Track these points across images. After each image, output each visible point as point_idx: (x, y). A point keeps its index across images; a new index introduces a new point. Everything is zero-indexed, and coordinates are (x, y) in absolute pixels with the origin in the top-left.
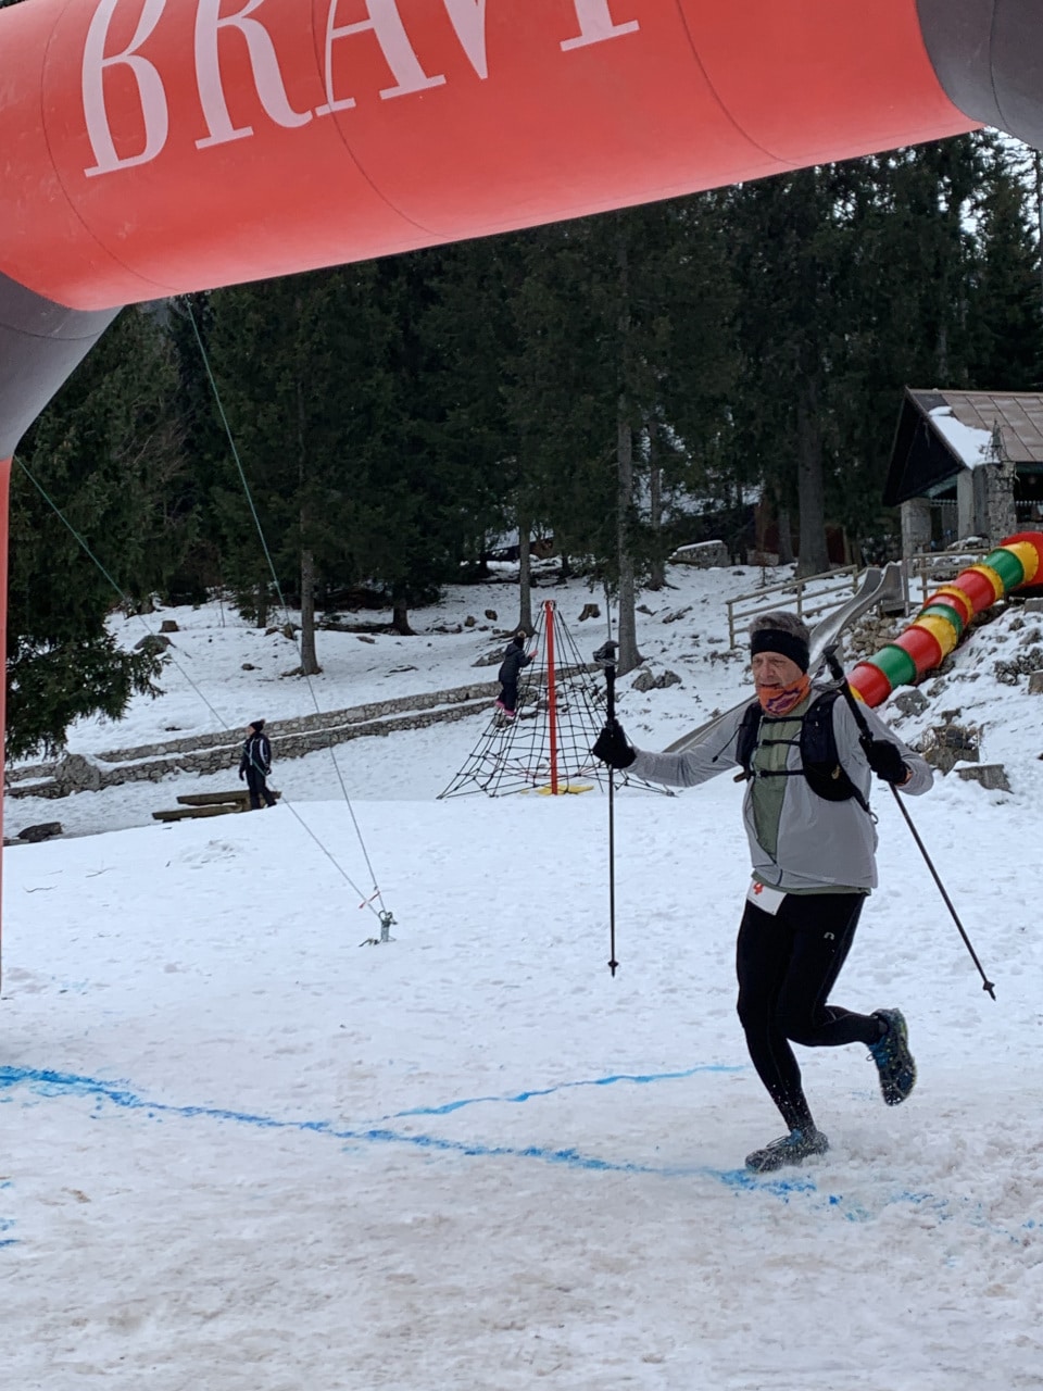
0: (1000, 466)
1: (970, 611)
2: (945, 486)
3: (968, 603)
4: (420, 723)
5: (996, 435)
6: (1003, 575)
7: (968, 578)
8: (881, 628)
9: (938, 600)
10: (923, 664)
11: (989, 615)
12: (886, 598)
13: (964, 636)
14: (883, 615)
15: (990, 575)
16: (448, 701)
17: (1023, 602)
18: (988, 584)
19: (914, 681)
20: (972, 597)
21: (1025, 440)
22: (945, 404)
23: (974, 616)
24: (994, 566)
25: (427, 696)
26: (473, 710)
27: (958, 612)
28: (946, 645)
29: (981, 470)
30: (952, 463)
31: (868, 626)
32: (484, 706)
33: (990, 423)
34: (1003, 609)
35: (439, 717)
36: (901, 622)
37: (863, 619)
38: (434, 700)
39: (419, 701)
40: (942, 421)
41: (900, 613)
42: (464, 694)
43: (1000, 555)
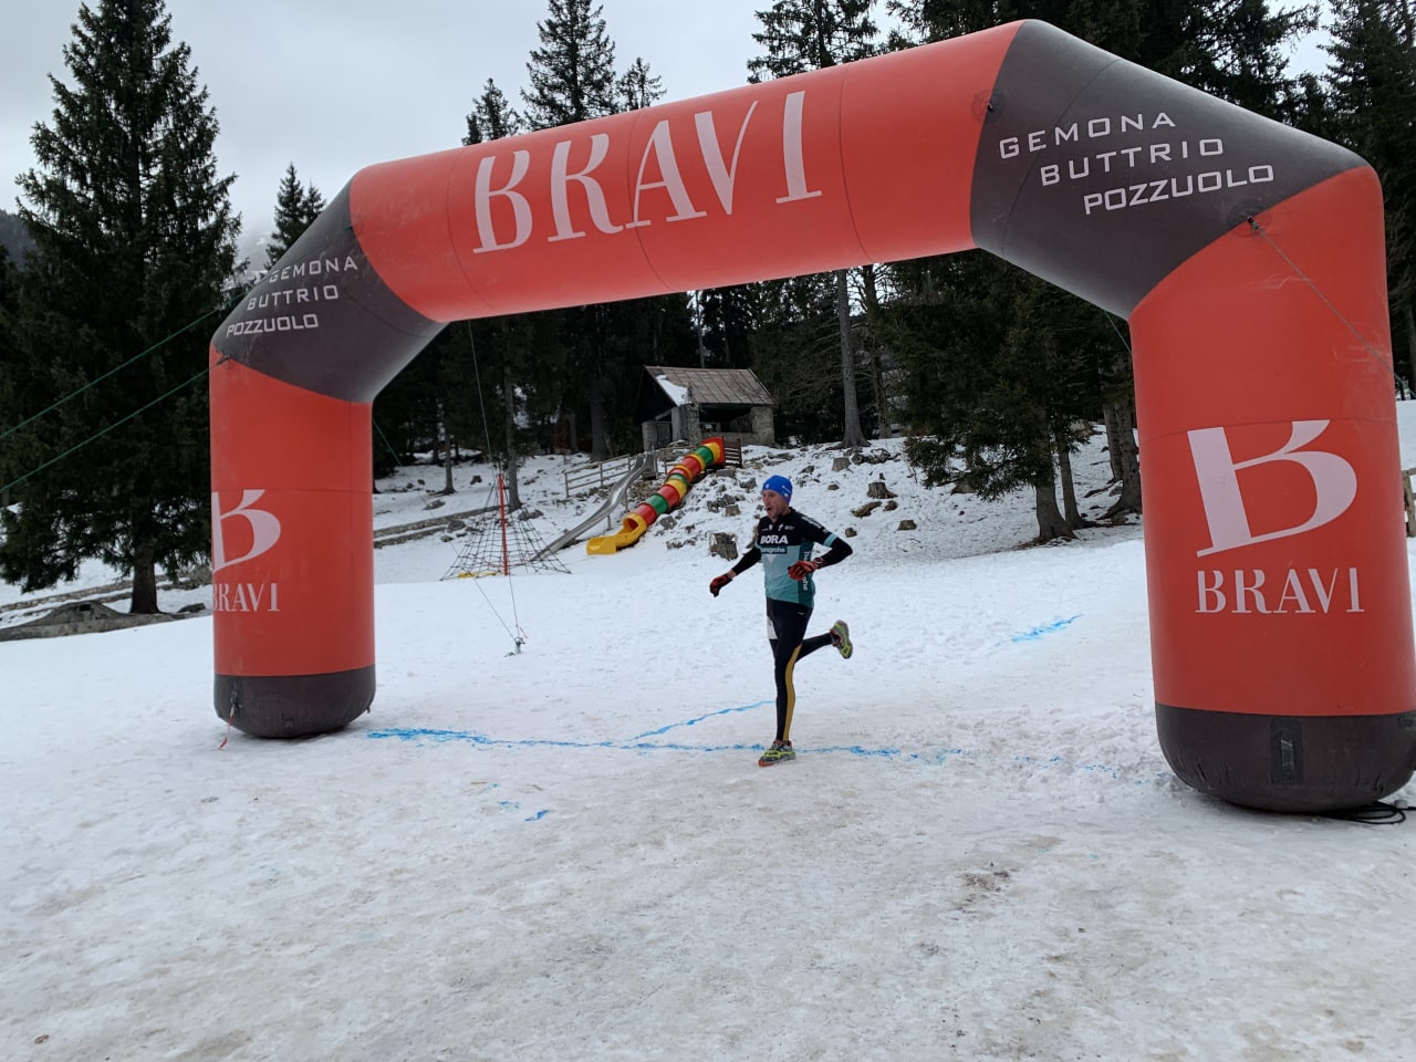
0: (693, 405)
1: (691, 476)
2: (665, 414)
3: (689, 472)
4: (400, 541)
5: (690, 390)
6: (704, 458)
7: (689, 460)
8: (645, 485)
9: (676, 471)
10: (671, 504)
11: (698, 478)
12: (647, 470)
13: (689, 488)
14: (645, 479)
15: (699, 458)
16: (413, 529)
17: (715, 472)
18: (697, 462)
19: (668, 512)
20: (691, 469)
21: (703, 392)
22: (663, 374)
23: (692, 479)
24: (700, 454)
25: (401, 526)
26: (429, 533)
27: (685, 477)
28: (681, 493)
29: (684, 407)
30: (669, 403)
31: (638, 485)
32: (435, 531)
33: (687, 384)
34: (705, 476)
35: (410, 537)
36: (654, 482)
37: (635, 481)
38: (405, 528)
39: (397, 530)
40: (661, 380)
41: (654, 478)
42: (422, 525)
43: (702, 449)
